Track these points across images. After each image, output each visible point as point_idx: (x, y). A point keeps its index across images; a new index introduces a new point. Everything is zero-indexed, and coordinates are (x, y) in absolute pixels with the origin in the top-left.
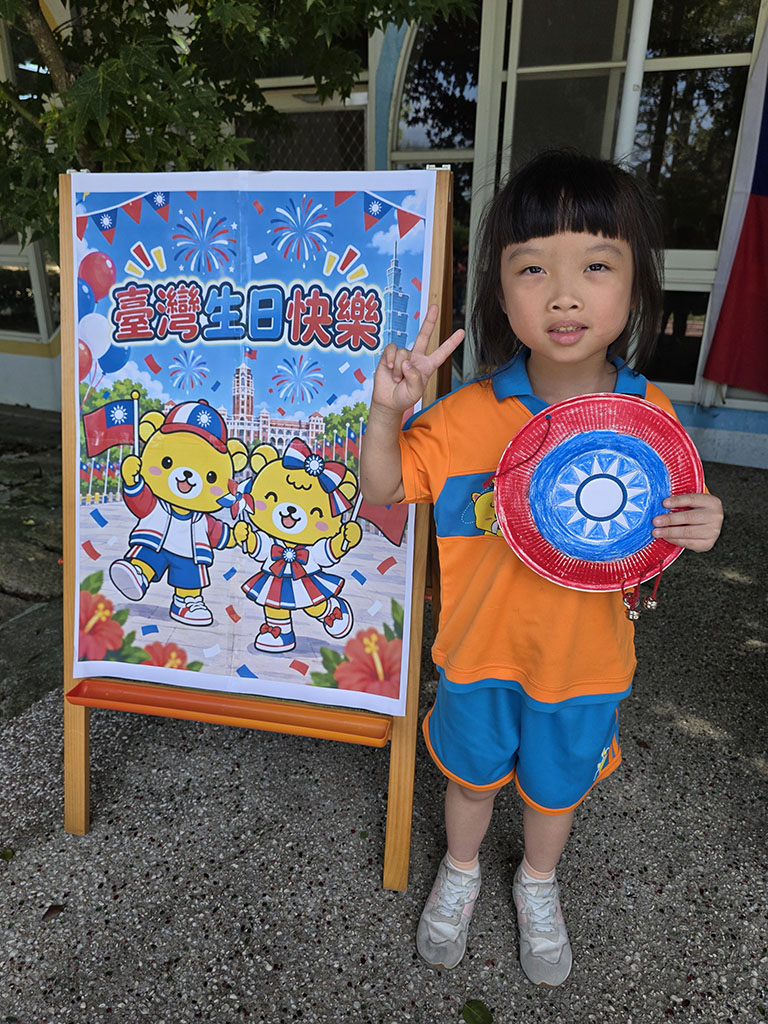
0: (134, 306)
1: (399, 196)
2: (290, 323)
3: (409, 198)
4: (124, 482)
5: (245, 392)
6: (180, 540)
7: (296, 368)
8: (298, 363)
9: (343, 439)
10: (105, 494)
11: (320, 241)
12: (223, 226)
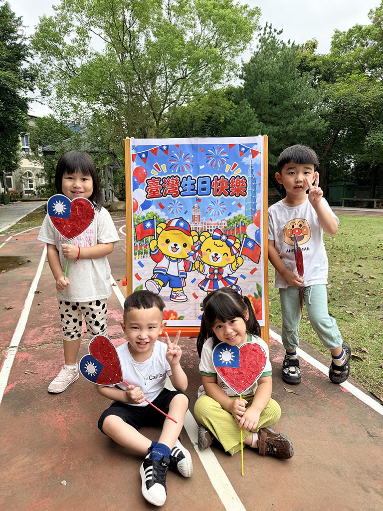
0: (154, 186)
1: (251, 145)
2: (213, 189)
3: (255, 145)
4: (151, 250)
5: (196, 214)
6: (173, 270)
7: (216, 204)
8: (216, 202)
9: (234, 227)
10: (143, 255)
11: (224, 161)
12: (188, 156)
